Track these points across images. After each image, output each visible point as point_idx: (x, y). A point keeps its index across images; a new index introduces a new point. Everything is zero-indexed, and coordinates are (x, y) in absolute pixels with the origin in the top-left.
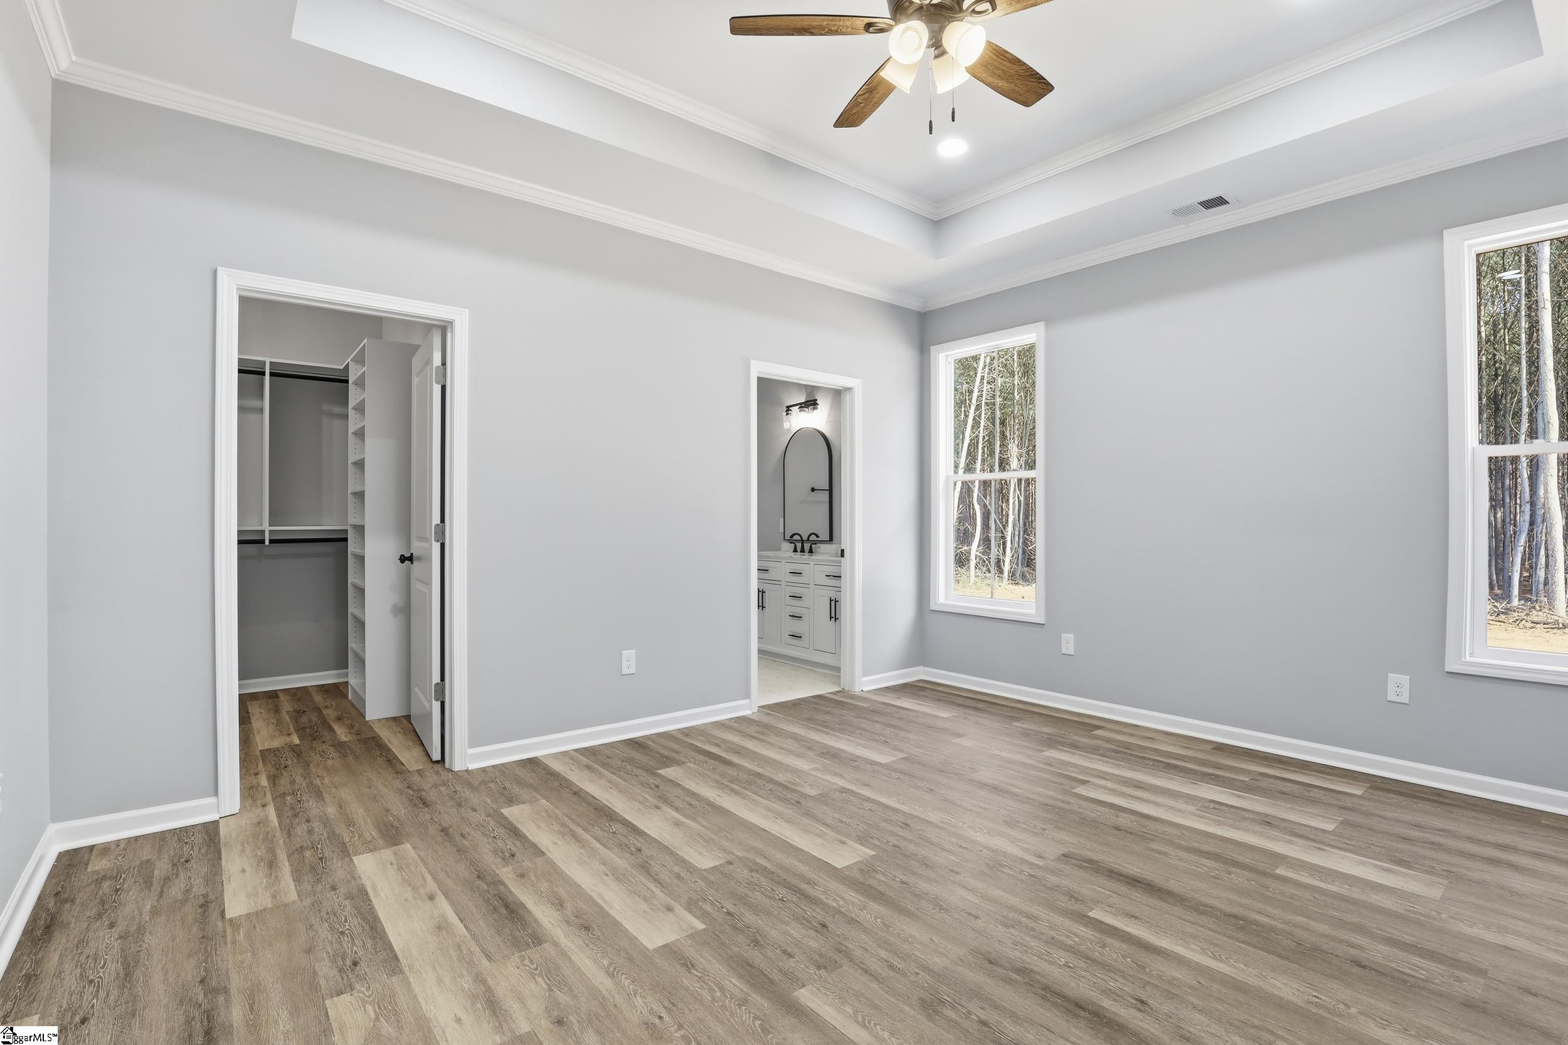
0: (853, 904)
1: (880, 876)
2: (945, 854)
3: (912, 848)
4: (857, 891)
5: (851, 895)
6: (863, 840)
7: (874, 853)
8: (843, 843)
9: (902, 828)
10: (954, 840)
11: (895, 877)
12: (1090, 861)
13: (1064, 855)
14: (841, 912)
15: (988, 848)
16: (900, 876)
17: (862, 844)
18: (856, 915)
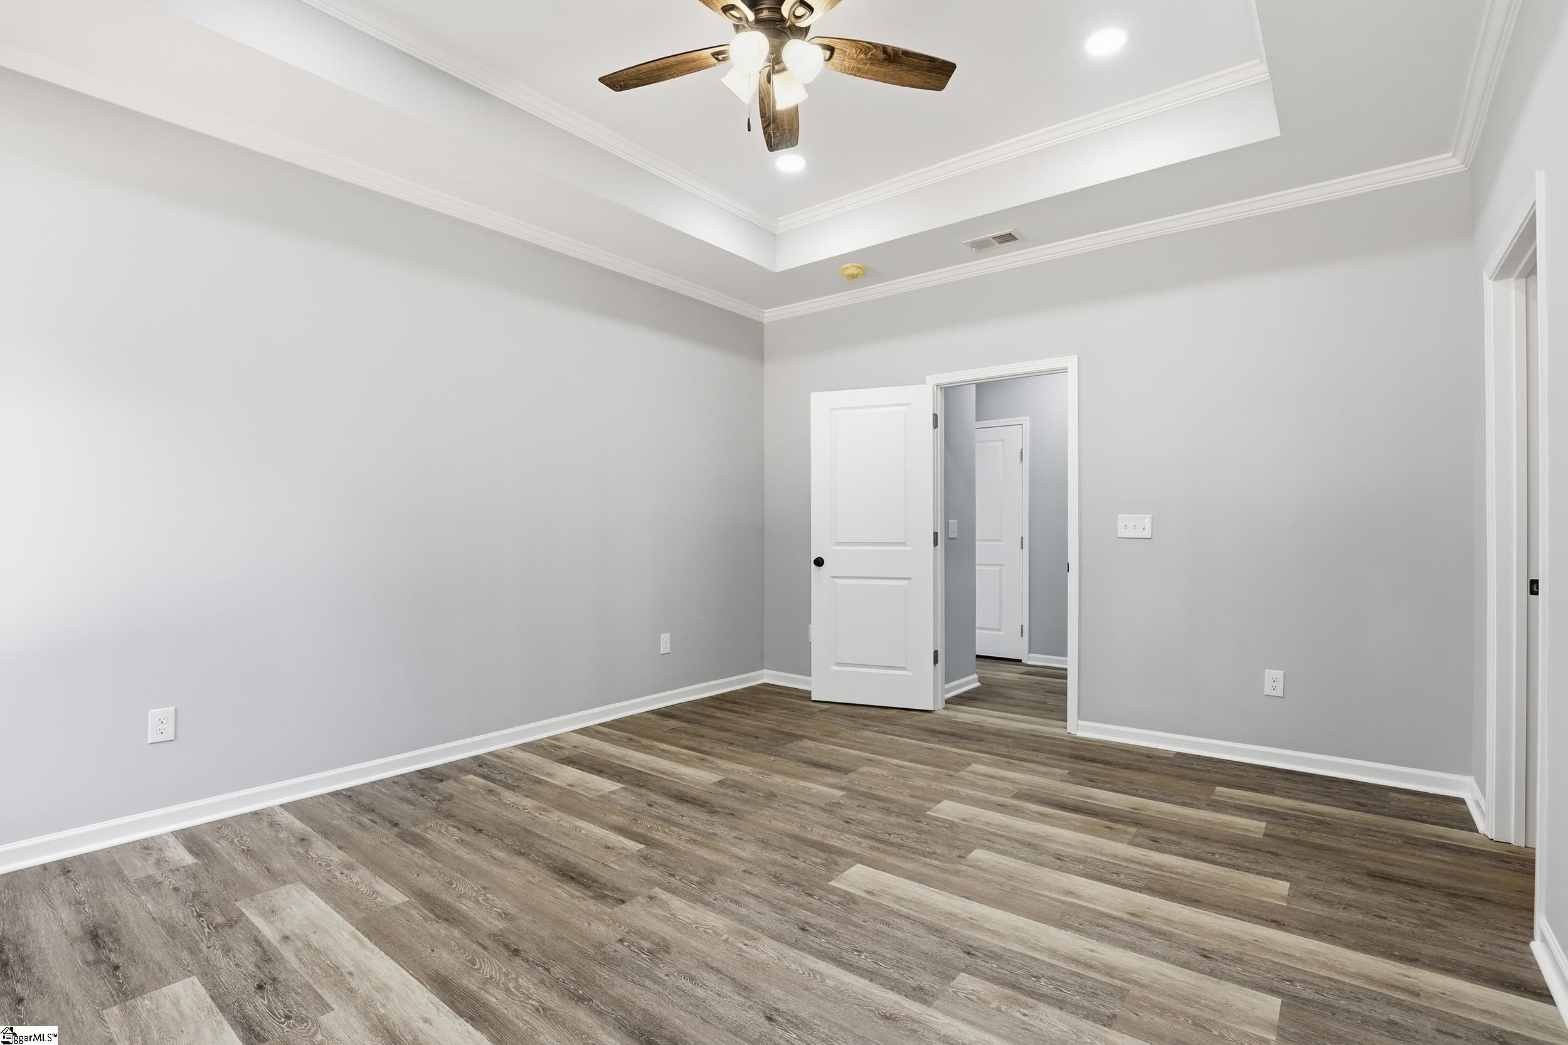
0: (832, 837)
1: (818, 860)
2: (755, 891)
3: (790, 894)
4: (833, 847)
5: (838, 844)
6: (848, 900)
7: (830, 883)
8: (869, 892)
9: (807, 923)
10: (744, 911)
11: (805, 862)
12: (600, 897)
13: (623, 902)
14: (840, 831)
15: (706, 904)
16: (800, 864)
17: (848, 893)
18: (827, 831)
